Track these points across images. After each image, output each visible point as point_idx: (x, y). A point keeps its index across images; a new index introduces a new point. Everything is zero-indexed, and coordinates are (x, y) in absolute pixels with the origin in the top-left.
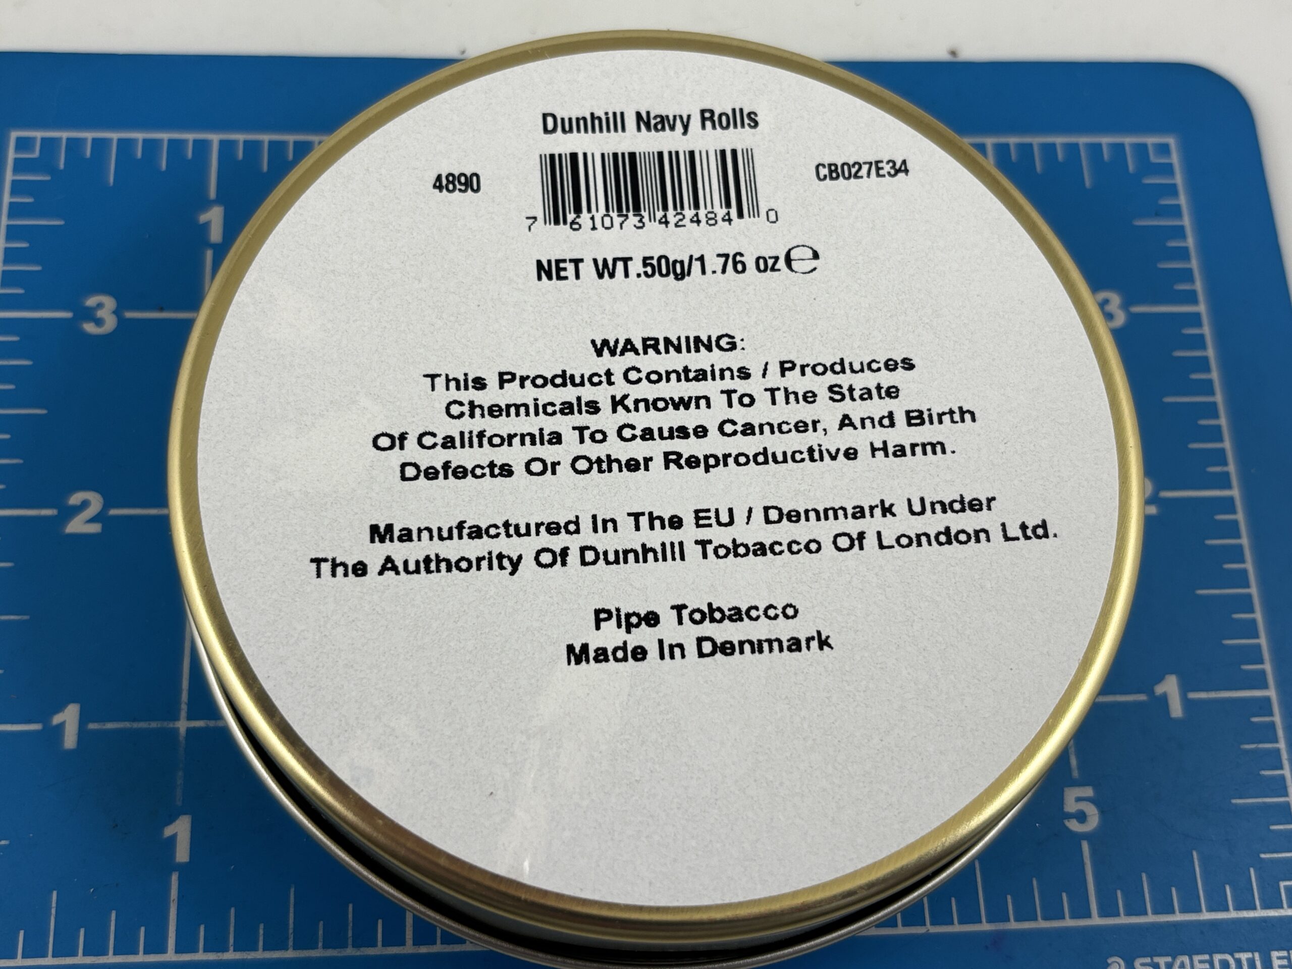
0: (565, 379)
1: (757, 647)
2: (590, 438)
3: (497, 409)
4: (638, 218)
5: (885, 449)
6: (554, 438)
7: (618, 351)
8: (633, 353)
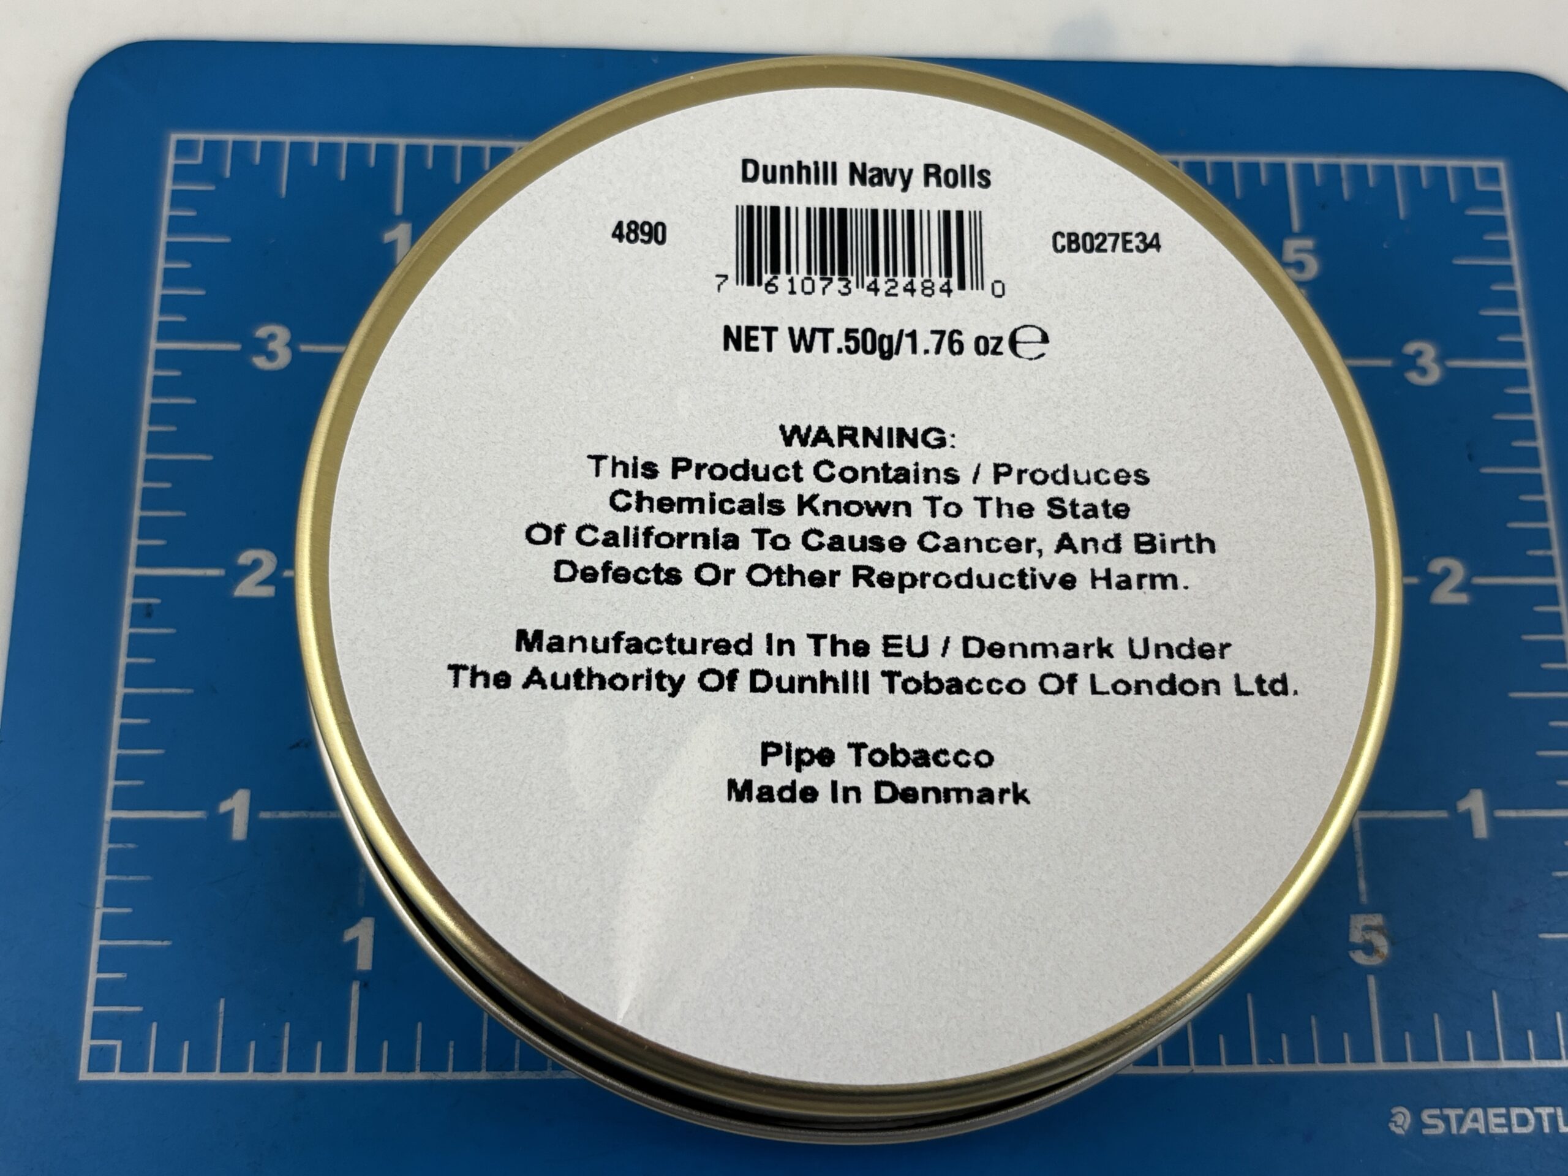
0: (747, 471)
1: (943, 795)
2: (770, 544)
3: (667, 502)
4: (844, 283)
5: (1107, 578)
6: (730, 541)
7: (810, 440)
8: (826, 444)
